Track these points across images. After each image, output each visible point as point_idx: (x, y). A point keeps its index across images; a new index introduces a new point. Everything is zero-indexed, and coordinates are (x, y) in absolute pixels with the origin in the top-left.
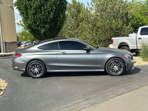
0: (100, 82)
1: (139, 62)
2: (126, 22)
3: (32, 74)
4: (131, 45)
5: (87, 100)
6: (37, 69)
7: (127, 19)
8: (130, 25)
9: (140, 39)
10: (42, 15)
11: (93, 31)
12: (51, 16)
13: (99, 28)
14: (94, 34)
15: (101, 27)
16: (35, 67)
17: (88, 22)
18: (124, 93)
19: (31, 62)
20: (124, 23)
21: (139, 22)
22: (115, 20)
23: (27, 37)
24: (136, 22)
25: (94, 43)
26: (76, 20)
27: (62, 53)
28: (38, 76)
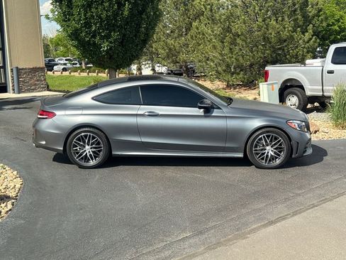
0: (231, 185)
1: (326, 130)
2: (301, 23)
3: (77, 158)
4: (310, 87)
5: (201, 233)
6: (90, 147)
7: (305, 16)
8: (311, 31)
9: (331, 72)
10: (104, 8)
11: (223, 42)
12: (126, 13)
13: (239, 36)
14: (226, 51)
15: (242, 34)
16: (84, 142)
17: (214, 21)
18: (284, 218)
19: (76, 132)
20: (296, 26)
21: (334, 24)
22: (277, 20)
23: (68, 49)
24: (324, 24)
25: (224, 71)
26: (183, 15)
27: (147, 114)
28: (92, 163)
